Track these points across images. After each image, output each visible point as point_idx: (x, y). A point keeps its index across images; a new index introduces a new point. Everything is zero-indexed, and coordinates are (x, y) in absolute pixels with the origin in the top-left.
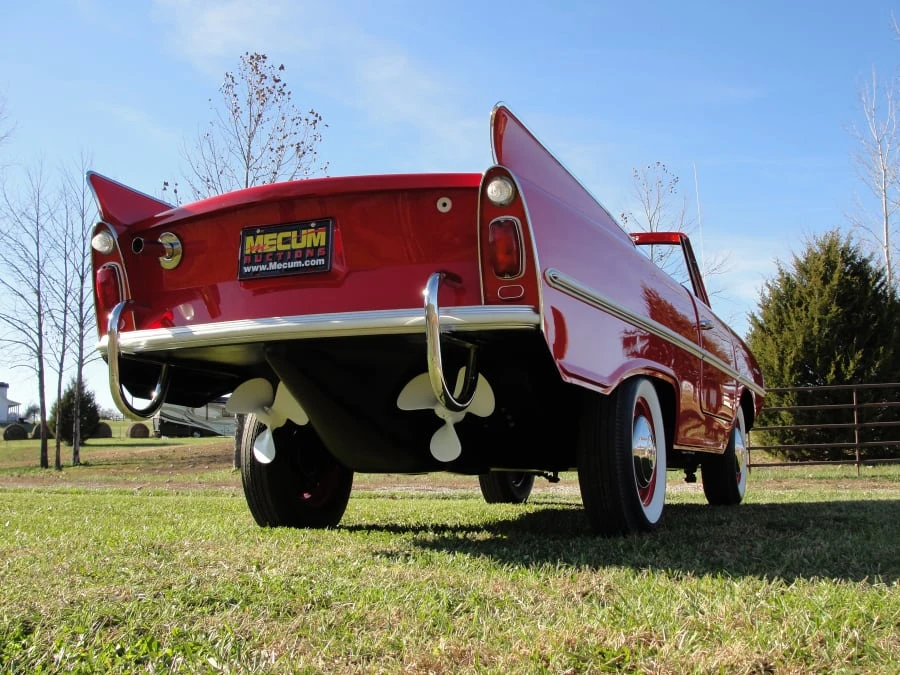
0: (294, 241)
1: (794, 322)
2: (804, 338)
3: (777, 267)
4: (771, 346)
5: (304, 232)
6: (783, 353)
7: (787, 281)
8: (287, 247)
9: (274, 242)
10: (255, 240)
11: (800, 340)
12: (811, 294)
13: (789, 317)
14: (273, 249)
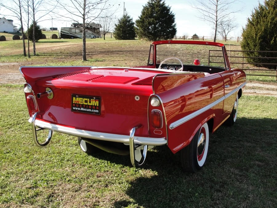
0: (88, 102)
1: (262, 22)
2: (265, 28)
3: (259, 3)
4: (253, 30)
5: (92, 100)
6: (257, 32)
7: (261, 8)
8: (86, 104)
9: (82, 101)
10: (76, 99)
11: (263, 28)
12: (269, 13)
13: (260, 20)
14: (82, 103)
